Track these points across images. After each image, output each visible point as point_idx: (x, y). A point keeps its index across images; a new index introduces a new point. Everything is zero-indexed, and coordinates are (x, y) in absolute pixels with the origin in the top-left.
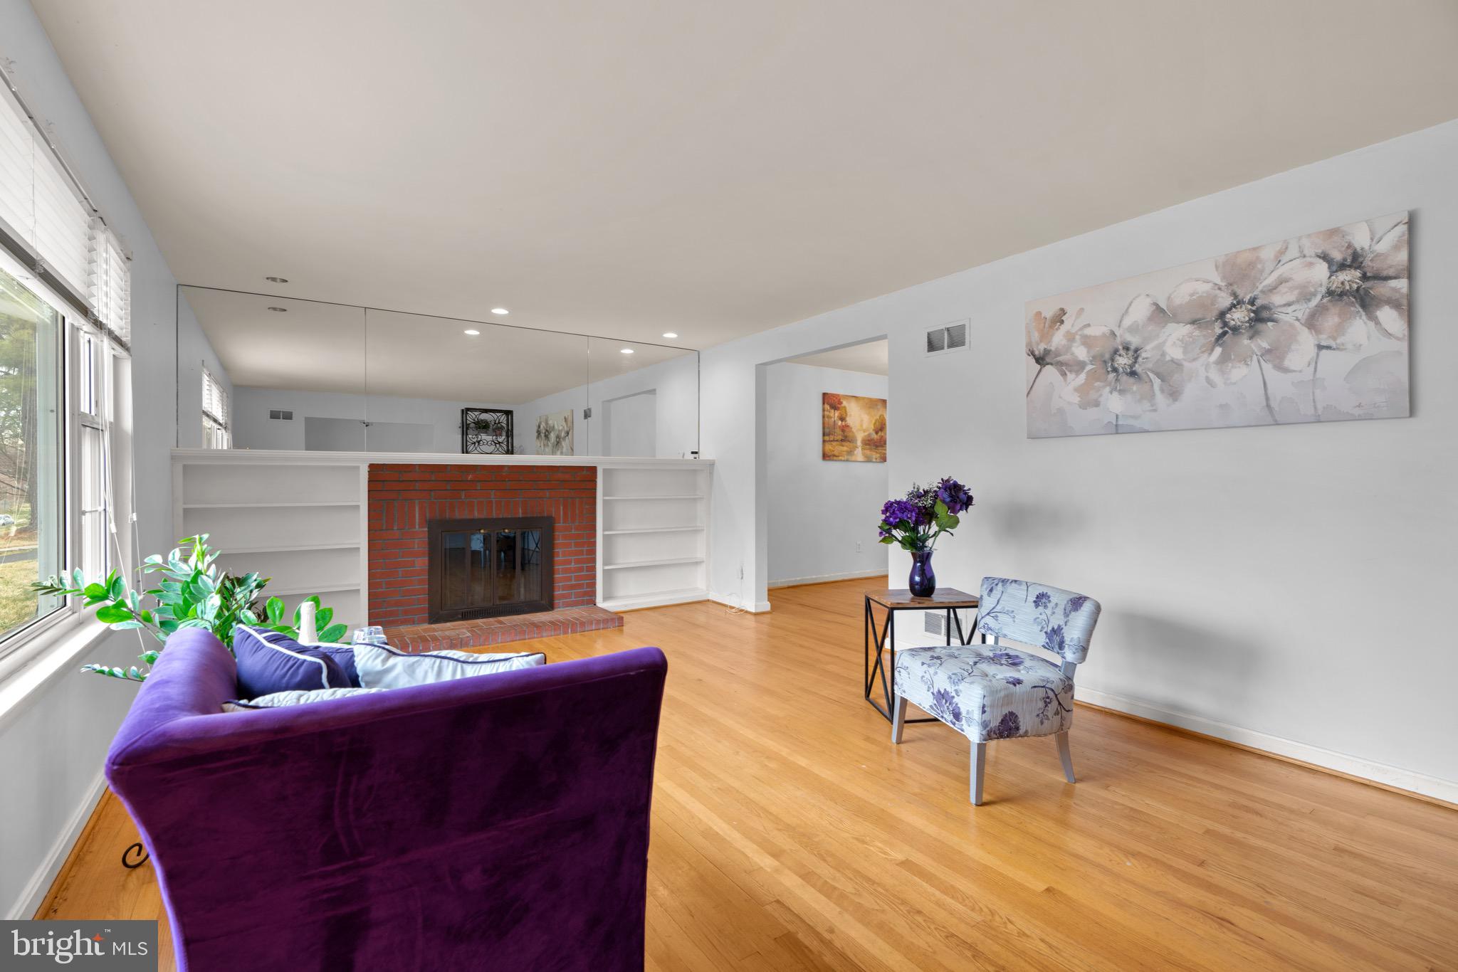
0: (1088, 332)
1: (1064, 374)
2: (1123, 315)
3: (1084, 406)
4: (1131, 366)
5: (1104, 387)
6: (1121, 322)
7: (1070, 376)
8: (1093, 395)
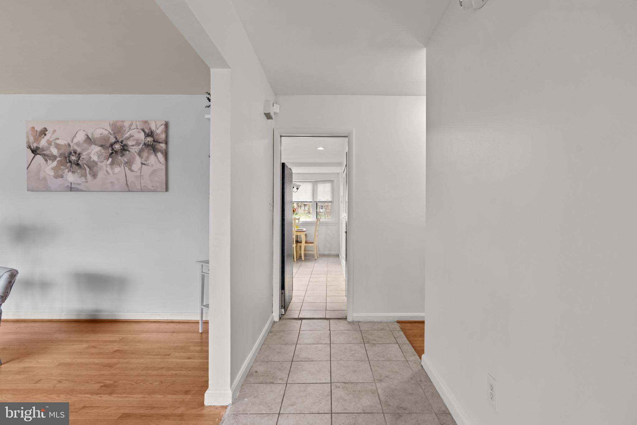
0: (58, 142)
1: (46, 161)
2: (74, 137)
3: (56, 177)
4: (77, 161)
5: (65, 169)
6: (73, 140)
7: (49, 162)
8: (60, 172)
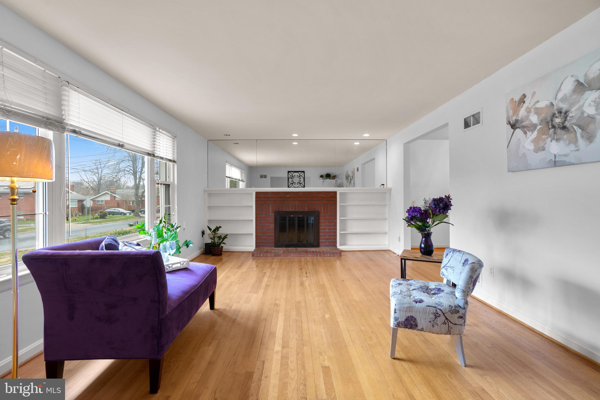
0: (538, 105)
1: (525, 133)
2: (558, 92)
3: (536, 151)
4: (563, 123)
5: (547, 138)
6: (556, 96)
7: (529, 133)
8: (541, 144)
